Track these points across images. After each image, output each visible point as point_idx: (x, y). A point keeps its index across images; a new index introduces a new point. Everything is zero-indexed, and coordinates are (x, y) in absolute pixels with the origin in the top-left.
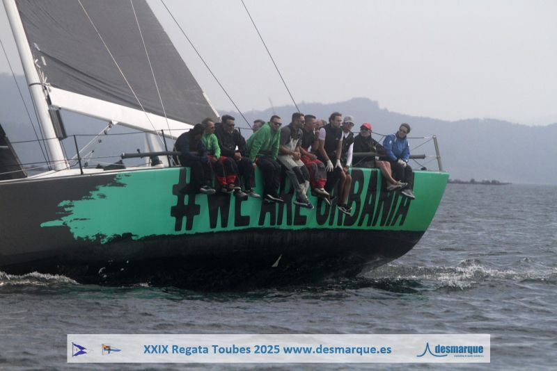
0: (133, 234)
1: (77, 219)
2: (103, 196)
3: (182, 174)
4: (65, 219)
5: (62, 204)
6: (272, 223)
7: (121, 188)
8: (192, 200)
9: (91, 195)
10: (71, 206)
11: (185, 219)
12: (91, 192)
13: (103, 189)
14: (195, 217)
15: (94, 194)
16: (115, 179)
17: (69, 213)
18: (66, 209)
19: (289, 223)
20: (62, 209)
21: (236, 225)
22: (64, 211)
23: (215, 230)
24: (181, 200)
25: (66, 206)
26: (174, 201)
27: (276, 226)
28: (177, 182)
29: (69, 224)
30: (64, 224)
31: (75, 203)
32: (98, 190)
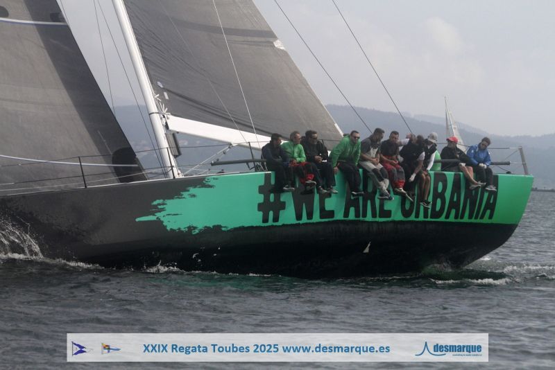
0: (223, 225)
1: (169, 215)
2: (194, 196)
3: (267, 177)
4: (158, 215)
5: (155, 203)
6: (357, 215)
7: (210, 189)
8: (277, 198)
9: (182, 195)
10: (163, 204)
11: (271, 214)
12: (182, 193)
13: (192, 190)
14: (281, 212)
15: (185, 194)
16: (204, 182)
17: (163, 210)
18: (160, 207)
19: (374, 215)
20: (156, 206)
21: (322, 217)
22: (158, 208)
23: (301, 222)
24: (267, 198)
25: (160, 204)
26: (261, 198)
27: (361, 218)
28: (262, 183)
29: (162, 219)
30: (157, 218)
31: (168, 202)
32: (188, 191)
